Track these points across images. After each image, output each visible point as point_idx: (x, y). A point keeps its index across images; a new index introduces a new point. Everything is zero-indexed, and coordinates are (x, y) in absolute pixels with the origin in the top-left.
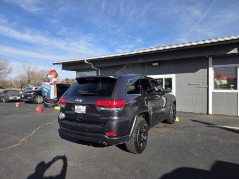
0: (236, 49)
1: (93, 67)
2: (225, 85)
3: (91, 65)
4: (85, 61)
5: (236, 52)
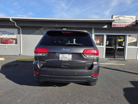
0: (106, 26)
1: (16, 25)
2: (98, 43)
3: (14, 23)
4: (11, 20)
5: (106, 27)
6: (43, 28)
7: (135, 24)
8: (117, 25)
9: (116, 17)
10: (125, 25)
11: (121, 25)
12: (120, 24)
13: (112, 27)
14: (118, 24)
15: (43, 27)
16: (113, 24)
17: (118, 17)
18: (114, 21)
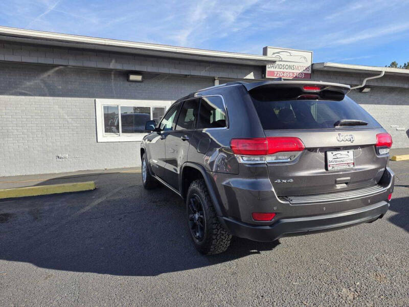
5: (253, 78)
6: (51, 72)
7: (310, 72)
8: (277, 74)
9: (274, 54)
10: (293, 73)
11: (284, 73)
12: (282, 70)
13: (267, 77)
14: (279, 70)
15: (54, 66)
16: (268, 69)
17: (278, 53)
18: (274, 62)
